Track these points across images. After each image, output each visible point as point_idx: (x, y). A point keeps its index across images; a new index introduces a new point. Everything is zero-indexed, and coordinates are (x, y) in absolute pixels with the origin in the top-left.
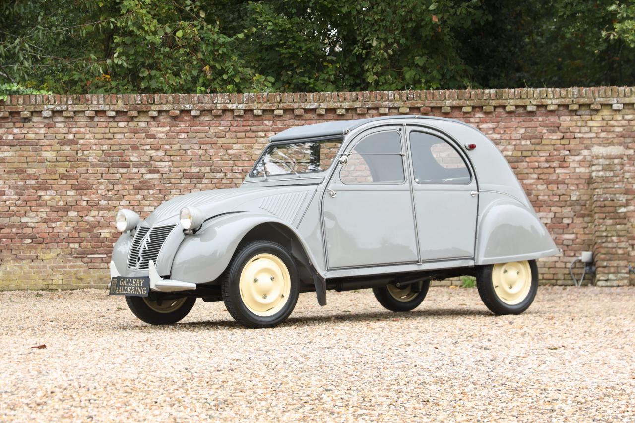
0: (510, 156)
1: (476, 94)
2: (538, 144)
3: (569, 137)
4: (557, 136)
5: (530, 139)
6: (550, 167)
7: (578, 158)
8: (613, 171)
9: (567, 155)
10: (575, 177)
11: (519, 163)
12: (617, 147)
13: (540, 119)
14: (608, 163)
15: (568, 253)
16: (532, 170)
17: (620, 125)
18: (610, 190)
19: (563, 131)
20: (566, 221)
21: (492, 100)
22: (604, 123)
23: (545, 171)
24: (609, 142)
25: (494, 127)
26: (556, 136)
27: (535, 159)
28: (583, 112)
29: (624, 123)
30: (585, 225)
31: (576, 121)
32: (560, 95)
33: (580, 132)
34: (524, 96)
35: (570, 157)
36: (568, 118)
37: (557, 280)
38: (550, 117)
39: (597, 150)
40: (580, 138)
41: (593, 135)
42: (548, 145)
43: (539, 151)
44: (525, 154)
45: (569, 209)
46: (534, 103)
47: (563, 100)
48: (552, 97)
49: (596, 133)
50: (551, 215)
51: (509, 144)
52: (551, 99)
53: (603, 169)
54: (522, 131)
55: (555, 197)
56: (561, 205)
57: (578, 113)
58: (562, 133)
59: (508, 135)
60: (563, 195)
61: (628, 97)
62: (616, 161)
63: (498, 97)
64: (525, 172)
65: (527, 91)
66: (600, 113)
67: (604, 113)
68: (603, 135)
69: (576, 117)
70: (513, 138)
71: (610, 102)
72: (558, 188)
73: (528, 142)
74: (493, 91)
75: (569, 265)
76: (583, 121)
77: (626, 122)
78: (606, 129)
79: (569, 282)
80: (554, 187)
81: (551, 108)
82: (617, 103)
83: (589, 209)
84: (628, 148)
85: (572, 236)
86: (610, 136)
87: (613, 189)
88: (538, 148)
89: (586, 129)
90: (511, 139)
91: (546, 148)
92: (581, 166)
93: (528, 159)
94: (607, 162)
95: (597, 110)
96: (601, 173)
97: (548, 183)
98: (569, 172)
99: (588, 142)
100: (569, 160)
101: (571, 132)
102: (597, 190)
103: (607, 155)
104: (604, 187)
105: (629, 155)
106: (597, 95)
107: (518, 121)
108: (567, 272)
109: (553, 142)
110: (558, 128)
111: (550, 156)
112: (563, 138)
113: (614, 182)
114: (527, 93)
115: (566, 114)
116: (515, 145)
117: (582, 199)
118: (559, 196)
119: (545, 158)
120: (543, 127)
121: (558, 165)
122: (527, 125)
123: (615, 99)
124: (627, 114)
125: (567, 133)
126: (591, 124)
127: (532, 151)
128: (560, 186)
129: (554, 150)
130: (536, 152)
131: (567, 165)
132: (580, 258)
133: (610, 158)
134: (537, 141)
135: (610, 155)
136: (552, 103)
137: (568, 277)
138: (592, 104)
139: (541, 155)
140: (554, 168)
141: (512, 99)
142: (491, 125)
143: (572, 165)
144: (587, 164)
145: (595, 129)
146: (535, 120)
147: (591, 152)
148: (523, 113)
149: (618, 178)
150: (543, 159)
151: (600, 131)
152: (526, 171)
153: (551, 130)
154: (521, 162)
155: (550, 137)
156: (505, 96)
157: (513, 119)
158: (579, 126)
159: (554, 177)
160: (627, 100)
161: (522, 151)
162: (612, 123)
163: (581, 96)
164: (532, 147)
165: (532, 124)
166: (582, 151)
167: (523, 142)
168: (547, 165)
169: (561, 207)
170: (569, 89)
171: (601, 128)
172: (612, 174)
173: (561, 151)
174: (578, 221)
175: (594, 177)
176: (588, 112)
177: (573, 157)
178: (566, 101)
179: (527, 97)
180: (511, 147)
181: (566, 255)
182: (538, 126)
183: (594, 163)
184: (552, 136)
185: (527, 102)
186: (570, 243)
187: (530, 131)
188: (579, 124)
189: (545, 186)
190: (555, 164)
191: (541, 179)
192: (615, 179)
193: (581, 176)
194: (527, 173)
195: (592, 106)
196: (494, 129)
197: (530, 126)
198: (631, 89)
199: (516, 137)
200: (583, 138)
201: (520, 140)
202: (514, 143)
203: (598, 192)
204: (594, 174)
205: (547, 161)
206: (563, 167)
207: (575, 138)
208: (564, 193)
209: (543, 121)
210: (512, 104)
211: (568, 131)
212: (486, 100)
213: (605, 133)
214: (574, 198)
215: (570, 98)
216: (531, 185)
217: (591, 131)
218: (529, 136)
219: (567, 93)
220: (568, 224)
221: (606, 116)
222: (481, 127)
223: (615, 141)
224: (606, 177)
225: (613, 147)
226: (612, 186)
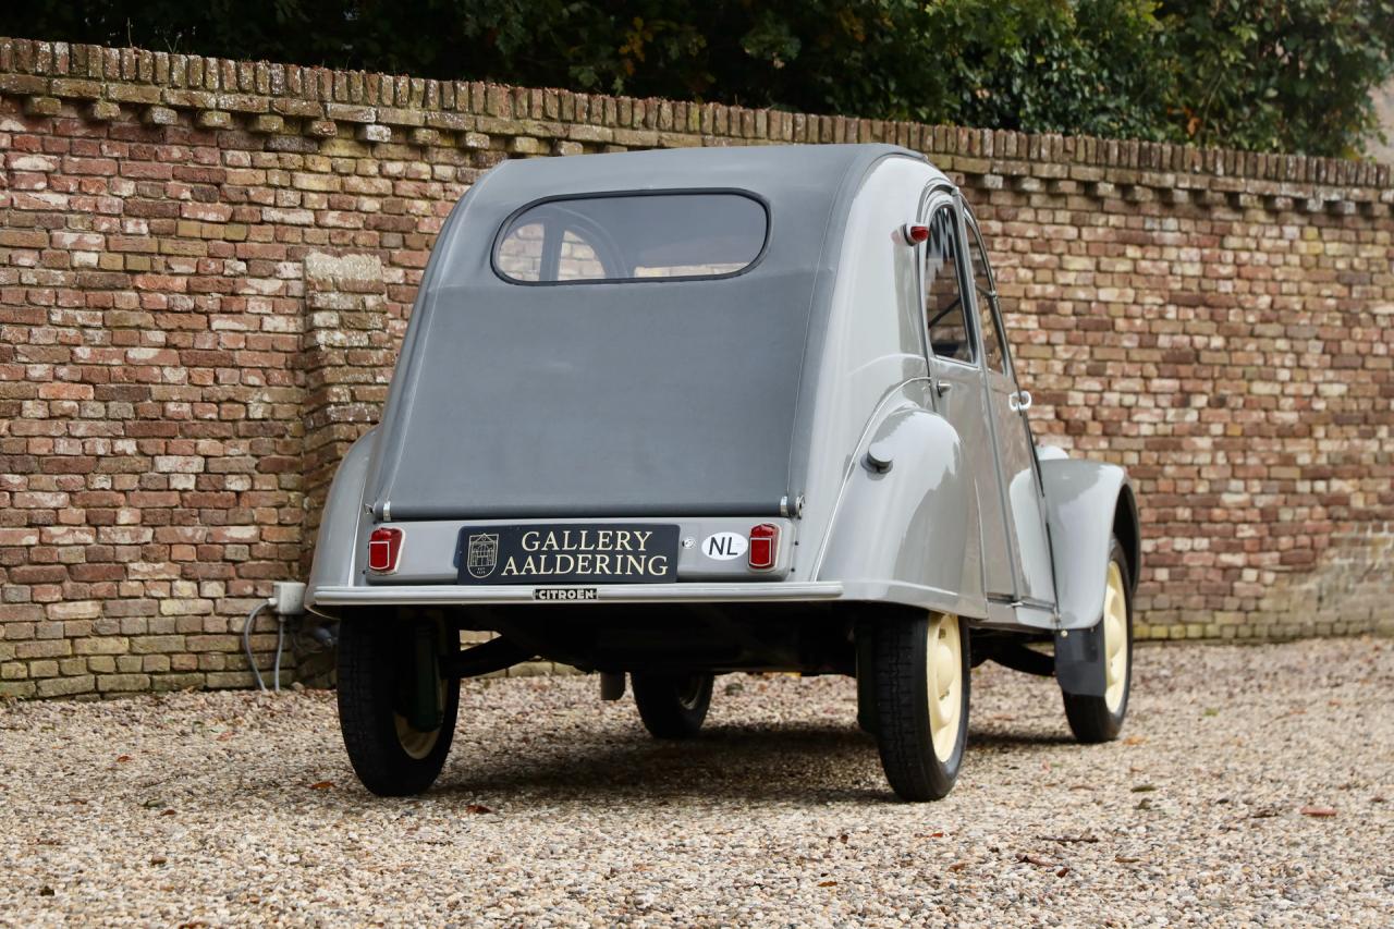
0: (94, 269)
1: (16, 54)
2: (168, 234)
3: (248, 218)
4: (218, 212)
5: (147, 217)
6: (197, 310)
7: (270, 286)
8: (365, 330)
9: (242, 274)
10: (261, 346)
11: (116, 294)
12: (365, 258)
13: (176, 153)
14: (351, 306)
15: (236, 585)
16: (150, 316)
17: (373, 191)
18: (368, 388)
19: (234, 196)
20: (236, 484)
21: (61, 76)
22: (336, 183)
23: (186, 321)
24: (346, 241)
25: (51, 166)
26: (214, 212)
27: (161, 281)
28: (286, 143)
29: (383, 185)
30: (281, 496)
31: (266, 169)
32: (238, 83)
33: (275, 206)
34: (145, 75)
35: (250, 281)
36: (244, 157)
37: (205, 672)
38: (200, 150)
39: (322, 264)
40: (274, 223)
41: (307, 217)
42: (192, 238)
43: (169, 255)
44: (135, 262)
45: (243, 446)
46: (173, 101)
47: (245, 98)
48: (217, 85)
49: (315, 210)
50: (197, 464)
51: (93, 229)
52: (212, 92)
53: (342, 325)
54: (128, 188)
55: (208, 406)
56: (224, 434)
57: (273, 145)
58: (232, 203)
59: (91, 200)
60: (230, 400)
61: (402, 108)
62: (371, 301)
63: (77, 69)
64: (132, 323)
65: (154, 58)
66: (328, 151)
67: (336, 151)
68: (332, 218)
69: (266, 157)
70: (103, 210)
71: (360, 118)
72: (216, 379)
73: (144, 229)
74: (61, 48)
75: (238, 625)
76: (284, 169)
77: (388, 182)
78: (341, 199)
79: (240, 678)
80: (204, 374)
81: (215, 119)
82: (377, 123)
83: (294, 448)
84: (392, 264)
85: (248, 533)
86: (352, 221)
87: (374, 388)
88: (168, 245)
89: (293, 197)
90: (97, 213)
91: (191, 248)
92: (276, 312)
93: (140, 281)
94: (349, 302)
95: (321, 140)
96: (339, 336)
97: (190, 359)
98: (243, 327)
99: (293, 236)
100: (247, 291)
101: (251, 203)
102: (336, 389)
103: (346, 282)
104: (349, 378)
105: (394, 284)
106: (328, 93)
107: (116, 154)
108: (235, 648)
109: (207, 231)
110: (218, 185)
111: (197, 274)
112: (232, 220)
113: (375, 366)
114: (154, 65)
115: (243, 143)
116: (106, 233)
117: (278, 416)
118: (219, 403)
119: (185, 279)
120: (183, 180)
121: (217, 307)
122: (138, 168)
123: (373, 110)
124: (391, 160)
125: (241, 203)
126: (304, 180)
127: (153, 254)
128: (224, 374)
129: (210, 256)
130: (163, 259)
131: (242, 307)
132: (272, 601)
133: (354, 292)
134: (166, 223)
135: (354, 282)
136: (217, 104)
137: (236, 661)
138: (316, 119)
139: (177, 269)
140: (207, 313)
141: (116, 80)
142: (41, 162)
143: (254, 306)
144: (292, 306)
145: (314, 196)
146: (163, 156)
147: (305, 269)
148: (131, 130)
149: (381, 353)
150: (180, 283)
151: (325, 206)
152: (135, 319)
153: (203, 190)
154: (123, 289)
155: (201, 215)
156: (96, 67)
157: (104, 147)
158: (276, 187)
159: (206, 341)
160: (401, 117)
161: (125, 253)
162: (354, 181)
163: (290, 92)
164: (151, 244)
165: (153, 169)
166: (281, 265)
167: (130, 227)
168: (189, 303)
169: (222, 439)
170: (261, 65)
171: (325, 196)
172: (363, 339)
173: (228, 262)
174: (266, 482)
175: (323, 348)
176: (296, 144)
177: (255, 282)
178: (255, 103)
179: (154, 77)
180: (94, 239)
181: (232, 593)
182: (170, 175)
183: (319, 305)
184: (207, 211)
185: (150, 94)
186: (242, 553)
187: (147, 190)
188: (275, 180)
189: (183, 372)
190: (211, 302)
191: (175, 347)
192: (377, 356)
193: (278, 346)
194: (138, 327)
195: (316, 126)
196: (47, 173)
197: (149, 174)
198: (410, 84)
199: (109, 206)
200: (283, 223)
201: (118, 216)
202: (105, 226)
203: (338, 395)
204: (322, 337)
205: (189, 292)
206: (231, 312)
207: (262, 222)
208: (233, 395)
209: (182, 161)
210: (113, 96)
211: (244, 198)
212: (42, 74)
213: (336, 214)
214: (258, 412)
215: (264, 95)
216: (149, 364)
217: (302, 205)
218: (147, 205)
219: (255, 77)
220: (238, 493)
221: (340, 161)
222: (15, 165)
223: (362, 239)
224: (351, 348)
225: (356, 257)
226: (371, 380)
